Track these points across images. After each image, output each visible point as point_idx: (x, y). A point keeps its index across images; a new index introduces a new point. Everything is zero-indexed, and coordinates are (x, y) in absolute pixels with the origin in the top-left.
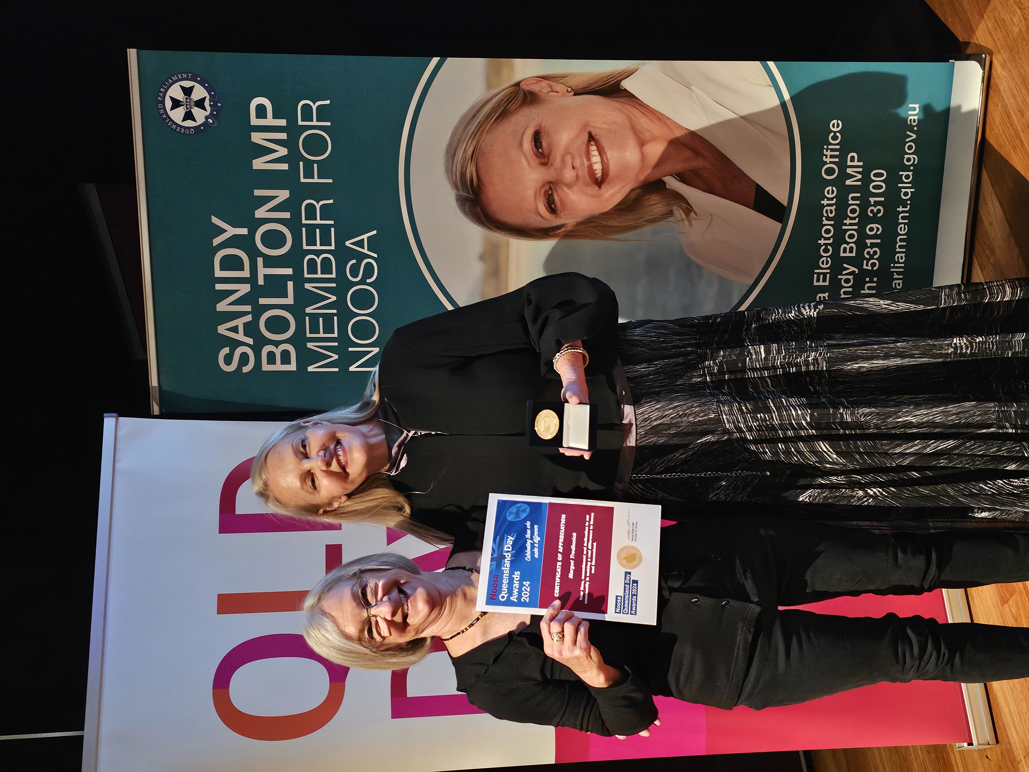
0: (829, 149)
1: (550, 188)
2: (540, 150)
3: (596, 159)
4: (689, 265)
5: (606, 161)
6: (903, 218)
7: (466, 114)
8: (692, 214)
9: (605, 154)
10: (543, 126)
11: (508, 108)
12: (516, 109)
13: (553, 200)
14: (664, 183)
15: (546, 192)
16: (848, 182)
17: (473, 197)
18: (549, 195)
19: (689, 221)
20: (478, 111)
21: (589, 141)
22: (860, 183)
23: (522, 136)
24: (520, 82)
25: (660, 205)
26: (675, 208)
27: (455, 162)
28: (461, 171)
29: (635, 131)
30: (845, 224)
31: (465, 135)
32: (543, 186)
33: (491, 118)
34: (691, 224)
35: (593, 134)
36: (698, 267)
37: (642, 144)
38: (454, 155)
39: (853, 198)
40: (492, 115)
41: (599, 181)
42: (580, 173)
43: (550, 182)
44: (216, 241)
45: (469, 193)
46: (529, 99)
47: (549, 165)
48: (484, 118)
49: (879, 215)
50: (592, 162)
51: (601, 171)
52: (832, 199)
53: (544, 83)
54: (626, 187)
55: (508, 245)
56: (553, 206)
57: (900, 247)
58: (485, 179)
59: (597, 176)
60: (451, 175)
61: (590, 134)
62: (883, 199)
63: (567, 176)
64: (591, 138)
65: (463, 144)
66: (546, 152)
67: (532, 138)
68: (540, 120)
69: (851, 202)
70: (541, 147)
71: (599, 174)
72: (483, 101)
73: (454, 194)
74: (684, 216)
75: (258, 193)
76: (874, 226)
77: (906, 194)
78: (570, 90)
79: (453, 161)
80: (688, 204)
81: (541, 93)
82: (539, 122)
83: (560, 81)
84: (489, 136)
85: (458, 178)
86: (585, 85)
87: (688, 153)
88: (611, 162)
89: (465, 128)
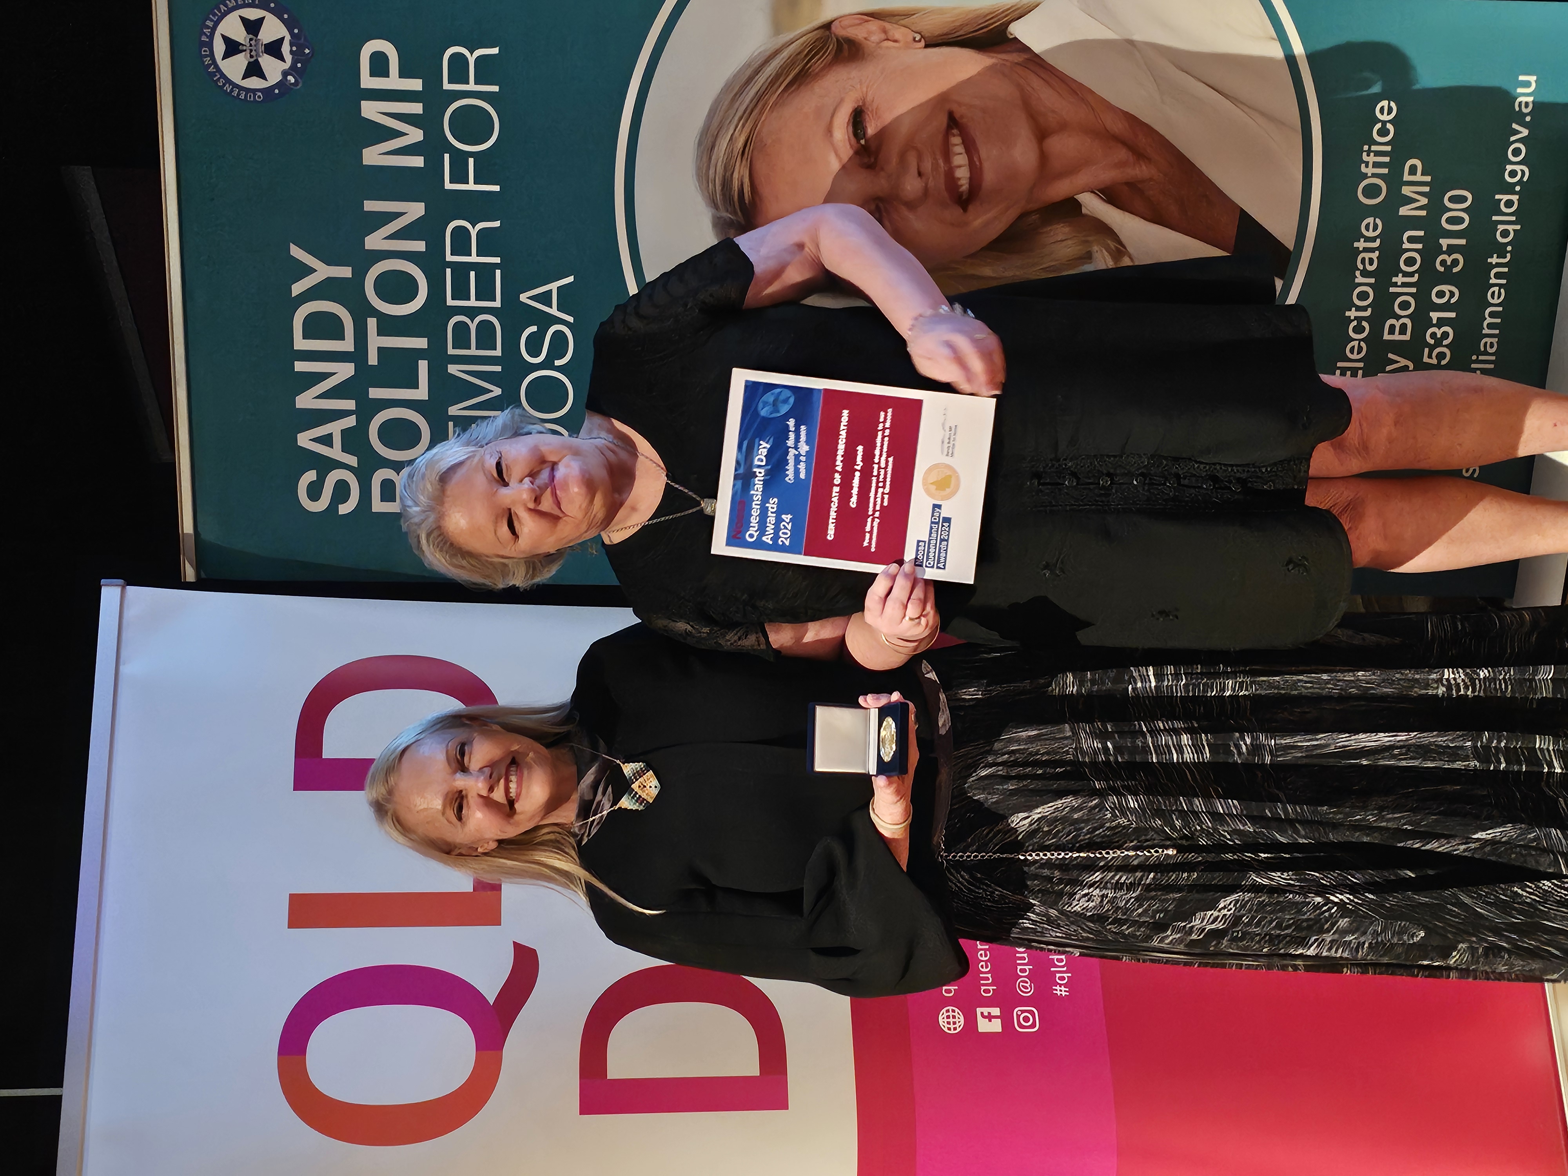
0: (1373, 151)
1: (878, 209)
2: (862, 140)
3: (960, 159)
5: (978, 164)
6: (1498, 276)
7: (736, 76)
8: (1126, 259)
9: (977, 151)
10: (869, 98)
11: (810, 68)
12: (823, 69)
14: (1078, 205)
16: (1404, 211)
17: (742, 221)
20: (757, 72)
21: (949, 128)
22: (1423, 213)
23: (834, 115)
24: (832, 22)
25: (1070, 242)
26: (1095, 248)
27: (713, 158)
28: (724, 177)
29: (1031, 112)
30: (1395, 285)
31: (732, 112)
33: (778, 83)
35: (957, 116)
37: (1042, 134)
38: (712, 147)
39: (1411, 240)
40: (781, 79)
41: (963, 199)
42: (931, 183)
43: (879, 199)
44: (297, 289)
45: (737, 216)
46: (846, 53)
47: (878, 168)
48: (767, 84)
49: (1455, 270)
50: (952, 164)
51: (968, 181)
52: (1373, 239)
53: (874, 25)
54: (1011, 211)
57: (1491, 326)
58: (765, 191)
59: (962, 189)
60: (705, 183)
61: (951, 115)
62: (1463, 242)
63: (908, 187)
65: (728, 129)
66: (873, 145)
67: (849, 121)
68: (865, 89)
69: (1406, 245)
70: (865, 138)
71: (964, 186)
72: (768, 53)
73: (710, 214)
74: (1110, 262)
75: (370, 206)
76: (1445, 288)
77: (1505, 233)
78: (918, 37)
79: (710, 158)
80: (1120, 243)
81: (868, 42)
82: (862, 92)
83: (902, 22)
84: (775, 114)
85: (718, 188)
86: (945, 30)
87: (1122, 154)
88: (986, 166)
89: (734, 100)
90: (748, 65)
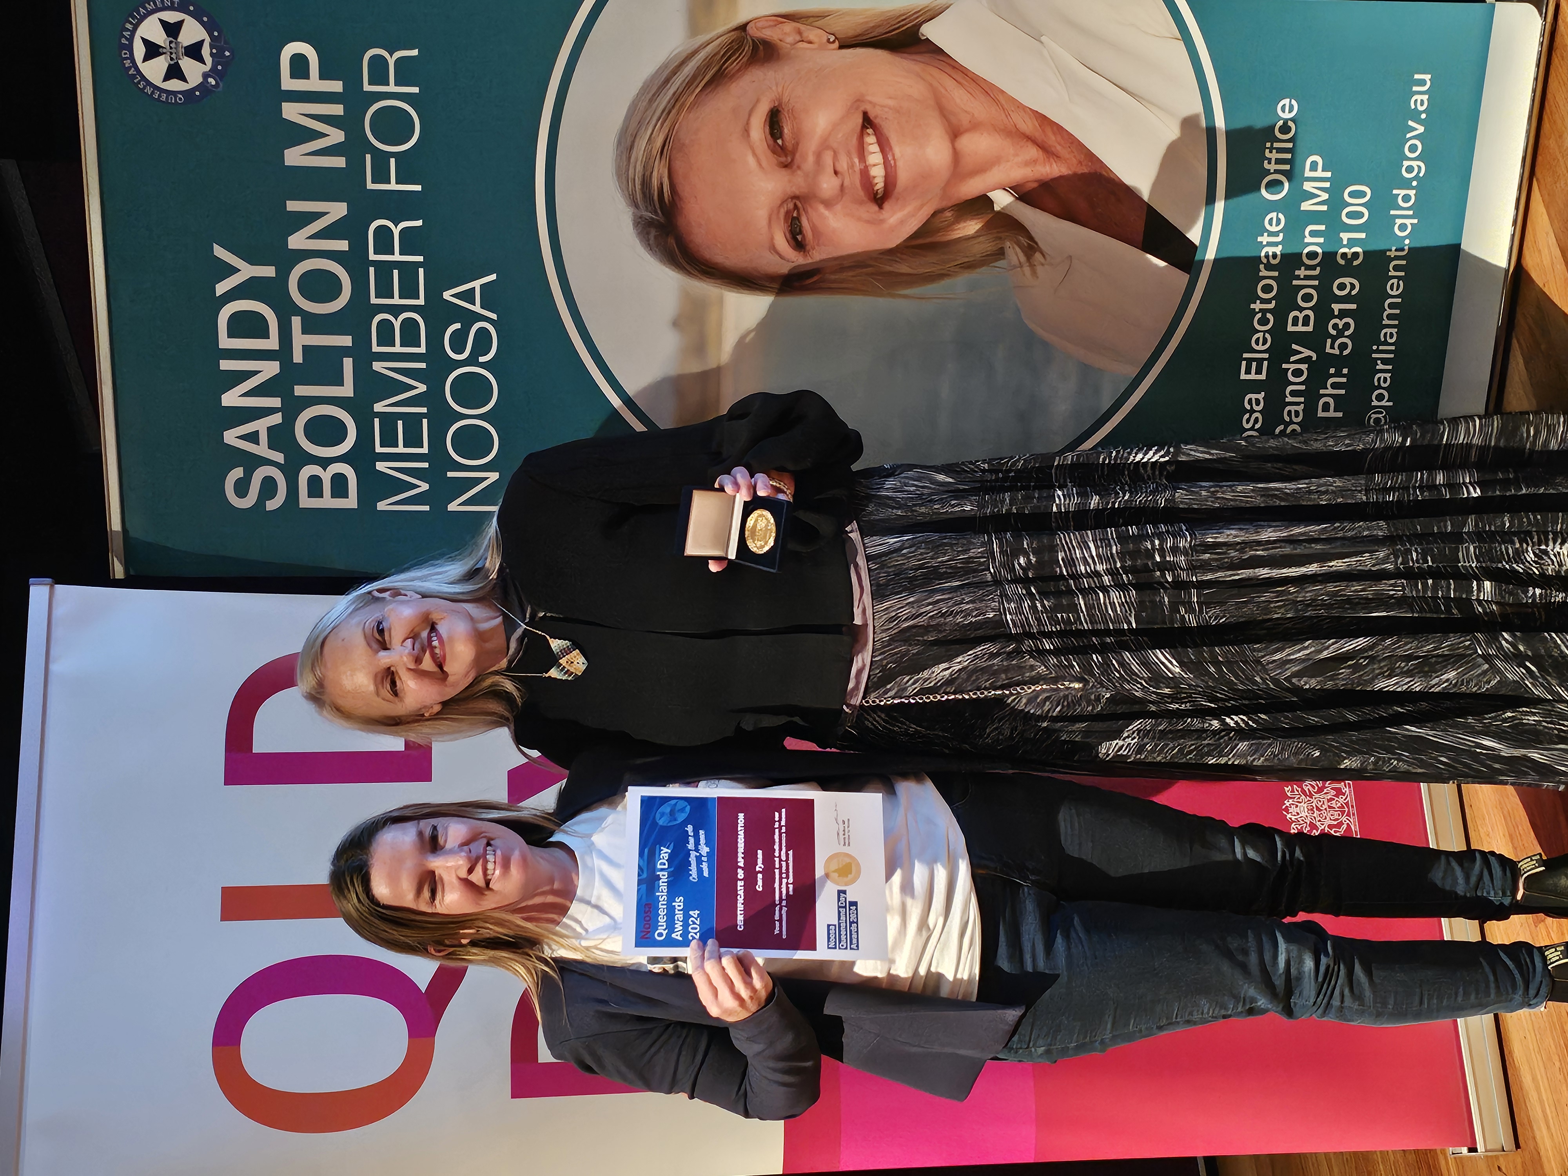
0: (1275, 148)
1: (796, 207)
2: (780, 142)
3: (875, 157)
4: (1030, 340)
5: (892, 162)
6: (1396, 268)
7: (653, 77)
8: (1038, 255)
9: (891, 149)
10: (785, 99)
11: (726, 69)
12: (739, 70)
13: (801, 227)
14: (990, 202)
15: (788, 213)
16: (1306, 206)
17: (662, 220)
18: (793, 218)
19: (1032, 266)
20: (674, 73)
21: (864, 127)
22: (1324, 208)
23: (750, 115)
24: (747, 23)
25: (981, 239)
26: (1008, 244)
27: (633, 158)
28: (643, 176)
29: (943, 112)
30: (1298, 278)
31: (649, 113)
32: (784, 202)
33: (695, 84)
34: (1034, 273)
35: (872, 115)
36: (1045, 344)
37: (955, 134)
38: (632, 147)
39: (1313, 234)
40: (698, 80)
41: (879, 196)
42: (847, 183)
43: (795, 197)
44: (221, 288)
45: (656, 213)
46: (761, 54)
47: (795, 167)
48: (684, 85)
49: (1355, 263)
50: (867, 163)
51: (883, 179)
52: (1276, 234)
53: (789, 27)
54: (925, 208)
55: (721, 301)
56: (799, 237)
57: (1389, 317)
58: (685, 190)
59: (876, 188)
60: (625, 182)
61: (865, 115)
62: (1363, 235)
63: (825, 186)
64: (867, 122)
65: (646, 129)
66: (789, 145)
67: (766, 120)
68: (780, 89)
69: (1308, 239)
70: (781, 136)
71: (879, 184)
72: (684, 55)
73: (631, 213)
74: (1023, 258)
75: (293, 206)
76: (1347, 280)
77: (1403, 227)
78: (832, 38)
79: (630, 158)
80: (1031, 238)
81: (781, 43)
82: (778, 94)
83: (817, 24)
84: (691, 115)
85: (638, 187)
86: (859, 31)
87: (1033, 152)
88: (900, 164)
89: (651, 101)
90: (664, 66)
